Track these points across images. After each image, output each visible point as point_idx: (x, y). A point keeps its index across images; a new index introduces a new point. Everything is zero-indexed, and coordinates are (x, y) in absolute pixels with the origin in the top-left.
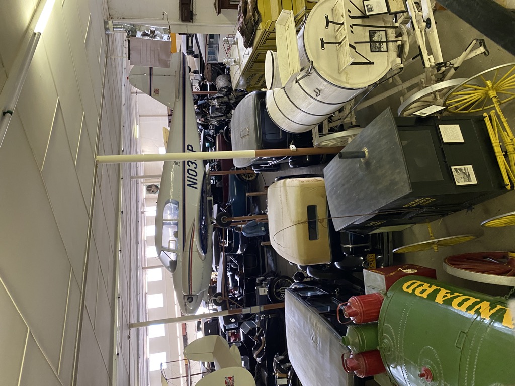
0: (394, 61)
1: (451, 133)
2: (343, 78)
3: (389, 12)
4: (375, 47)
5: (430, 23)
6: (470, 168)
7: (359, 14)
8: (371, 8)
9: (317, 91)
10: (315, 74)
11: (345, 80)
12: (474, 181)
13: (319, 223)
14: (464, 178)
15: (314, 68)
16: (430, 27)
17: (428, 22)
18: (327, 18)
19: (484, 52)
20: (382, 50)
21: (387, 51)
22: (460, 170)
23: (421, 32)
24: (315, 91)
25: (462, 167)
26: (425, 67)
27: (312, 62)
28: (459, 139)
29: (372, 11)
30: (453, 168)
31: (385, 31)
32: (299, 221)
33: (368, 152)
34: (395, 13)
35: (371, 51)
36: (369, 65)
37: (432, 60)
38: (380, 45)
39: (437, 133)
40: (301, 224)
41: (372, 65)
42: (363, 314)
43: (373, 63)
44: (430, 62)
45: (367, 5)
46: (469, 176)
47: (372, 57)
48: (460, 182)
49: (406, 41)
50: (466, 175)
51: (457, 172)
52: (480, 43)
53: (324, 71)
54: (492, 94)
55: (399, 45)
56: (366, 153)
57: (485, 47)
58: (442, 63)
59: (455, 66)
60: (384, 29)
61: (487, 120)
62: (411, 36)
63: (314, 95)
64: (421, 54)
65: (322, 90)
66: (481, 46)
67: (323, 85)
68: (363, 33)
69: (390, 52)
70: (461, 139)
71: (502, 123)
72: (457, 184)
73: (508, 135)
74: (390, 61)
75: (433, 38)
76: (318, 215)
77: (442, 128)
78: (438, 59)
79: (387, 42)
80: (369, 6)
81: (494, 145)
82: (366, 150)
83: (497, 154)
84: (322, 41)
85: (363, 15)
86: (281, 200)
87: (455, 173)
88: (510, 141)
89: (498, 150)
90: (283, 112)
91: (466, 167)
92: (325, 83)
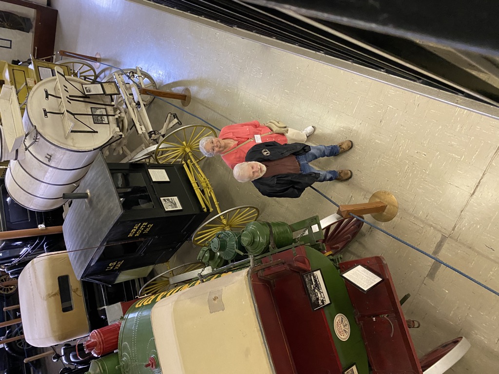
0: (114, 129)
1: (159, 175)
2: (70, 142)
3: (105, 93)
4: (98, 119)
5: (140, 105)
6: (176, 199)
7: (81, 94)
8: (90, 90)
9: (49, 157)
10: (42, 139)
11: (72, 144)
12: (179, 207)
13: (72, 292)
14: (171, 206)
15: (39, 134)
16: (140, 107)
17: (138, 104)
18: (46, 92)
19: (178, 122)
20: (104, 122)
21: (109, 123)
22: (168, 200)
23: (133, 110)
24: (46, 157)
25: (170, 198)
26: (138, 134)
27: (35, 126)
28: (165, 179)
29: (90, 92)
30: (162, 199)
31: (105, 109)
32: (49, 294)
33: (90, 192)
34: (111, 95)
35: (94, 123)
36: (93, 134)
37: (144, 129)
38: (101, 118)
39: (147, 174)
40: (52, 297)
41: (96, 134)
42: (103, 343)
43: (97, 132)
44: (141, 129)
45: (86, 88)
46: (175, 204)
47: (96, 127)
48: (168, 208)
49: (124, 117)
50: (173, 203)
51: (165, 201)
52: (174, 116)
53: (49, 136)
54: (188, 150)
55: (117, 119)
56: (89, 194)
57: (178, 119)
58: (152, 132)
59: (162, 134)
60: (104, 107)
61: (185, 166)
62: (127, 114)
63: (46, 161)
64: (134, 125)
65: (52, 155)
66: (175, 118)
67: (51, 150)
68: (85, 109)
69: (111, 124)
70: (168, 179)
71: (197, 169)
72: (166, 210)
73: (202, 176)
74: (112, 130)
75: (143, 114)
76: (71, 284)
77: (150, 171)
78: (149, 129)
79: (107, 115)
80: (87, 89)
81: (192, 182)
82: (88, 191)
83: (195, 188)
84: (45, 111)
85: (84, 96)
86: (30, 282)
87: (163, 203)
88: (203, 179)
89: (194, 185)
90: (23, 188)
91: (172, 198)
92: (54, 147)
